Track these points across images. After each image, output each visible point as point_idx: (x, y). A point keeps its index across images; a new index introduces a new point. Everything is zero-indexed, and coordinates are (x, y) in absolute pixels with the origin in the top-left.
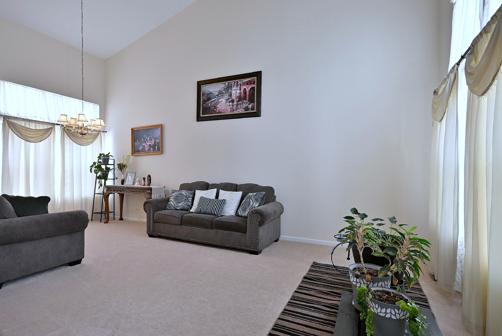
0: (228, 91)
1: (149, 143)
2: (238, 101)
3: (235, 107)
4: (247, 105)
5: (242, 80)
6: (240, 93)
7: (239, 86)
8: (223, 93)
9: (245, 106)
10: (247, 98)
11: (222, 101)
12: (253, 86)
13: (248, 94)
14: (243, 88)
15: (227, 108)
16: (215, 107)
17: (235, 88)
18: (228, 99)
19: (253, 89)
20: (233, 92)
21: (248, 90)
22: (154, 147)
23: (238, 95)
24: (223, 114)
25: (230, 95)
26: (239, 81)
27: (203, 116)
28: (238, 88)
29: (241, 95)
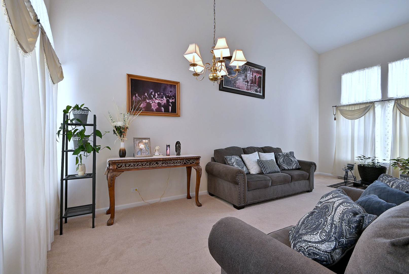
0: (245, 73)
1: (157, 101)
2: (251, 83)
3: (249, 87)
4: (257, 88)
5: (254, 68)
6: (253, 77)
7: (252, 72)
8: (241, 73)
9: (256, 88)
10: (257, 83)
11: (240, 79)
12: (260, 76)
13: (257, 80)
14: (255, 74)
15: (244, 86)
16: (235, 83)
17: (249, 72)
18: (245, 79)
19: (260, 77)
20: (248, 75)
21: (257, 77)
22: (166, 107)
23: (251, 78)
24: (241, 90)
25: (246, 76)
26: (252, 68)
27: (225, 86)
28: (251, 74)
29: (253, 79)
